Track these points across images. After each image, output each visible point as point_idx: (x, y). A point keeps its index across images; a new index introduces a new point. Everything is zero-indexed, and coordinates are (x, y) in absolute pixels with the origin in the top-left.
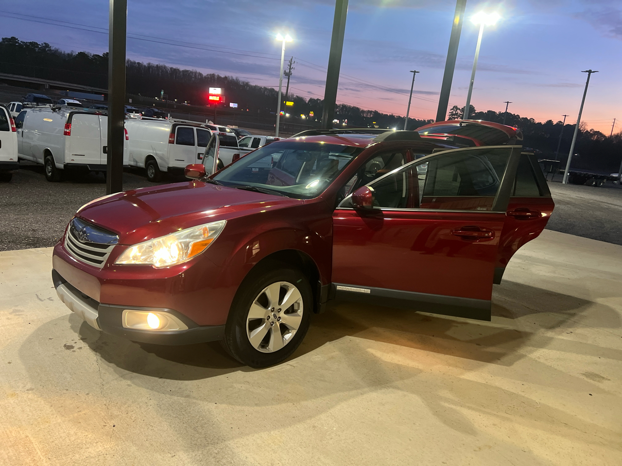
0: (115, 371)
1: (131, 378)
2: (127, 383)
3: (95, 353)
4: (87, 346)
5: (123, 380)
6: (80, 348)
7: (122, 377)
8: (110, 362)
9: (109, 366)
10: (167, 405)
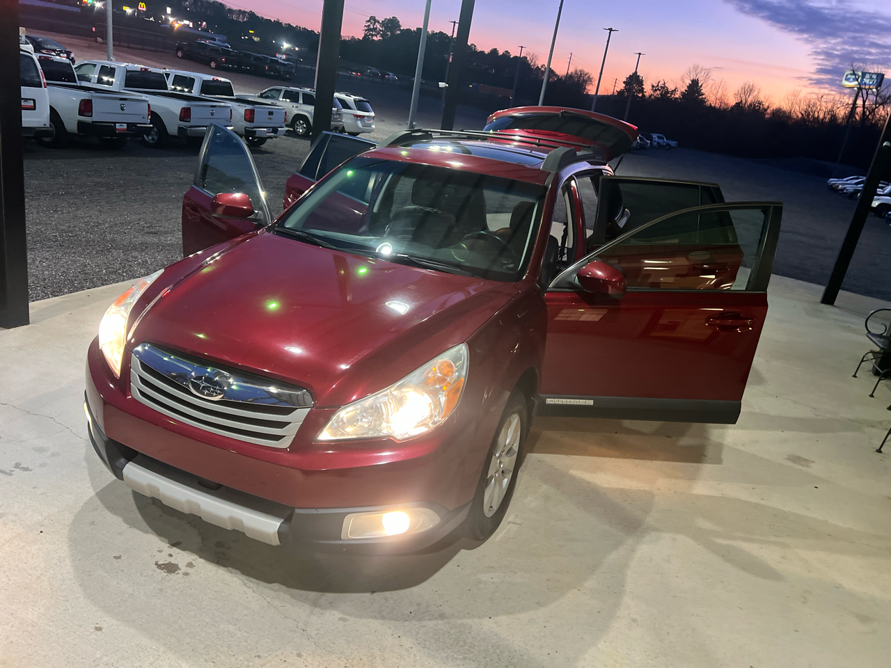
0: (293, 596)
1: (332, 605)
2: (334, 615)
3: (226, 569)
4: (197, 557)
5: (323, 611)
6: (190, 565)
7: (315, 606)
8: (269, 580)
9: (276, 591)
10: (433, 641)
